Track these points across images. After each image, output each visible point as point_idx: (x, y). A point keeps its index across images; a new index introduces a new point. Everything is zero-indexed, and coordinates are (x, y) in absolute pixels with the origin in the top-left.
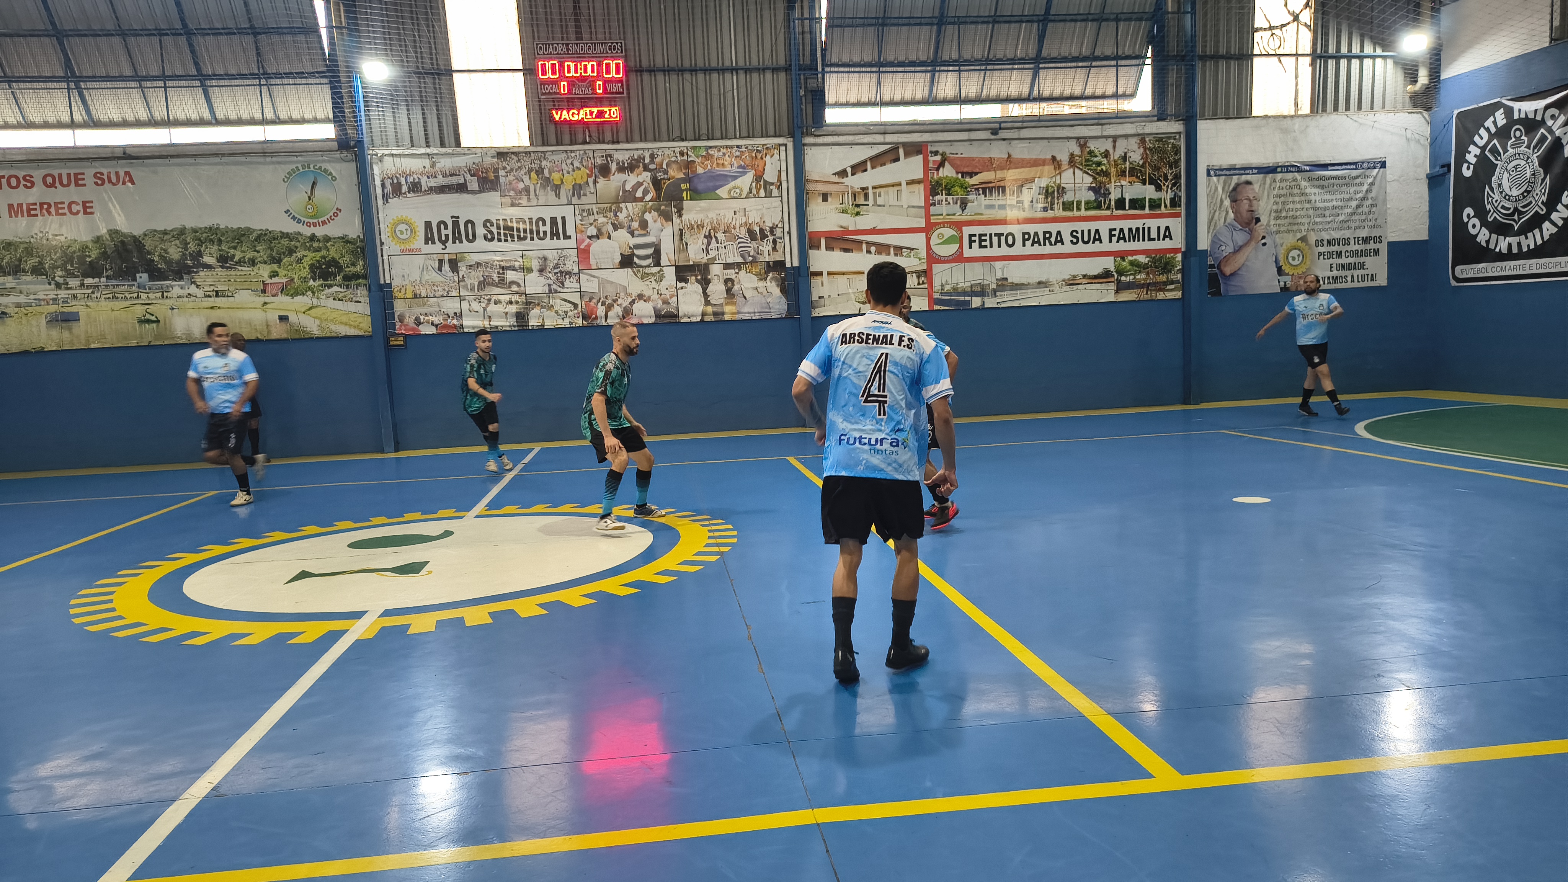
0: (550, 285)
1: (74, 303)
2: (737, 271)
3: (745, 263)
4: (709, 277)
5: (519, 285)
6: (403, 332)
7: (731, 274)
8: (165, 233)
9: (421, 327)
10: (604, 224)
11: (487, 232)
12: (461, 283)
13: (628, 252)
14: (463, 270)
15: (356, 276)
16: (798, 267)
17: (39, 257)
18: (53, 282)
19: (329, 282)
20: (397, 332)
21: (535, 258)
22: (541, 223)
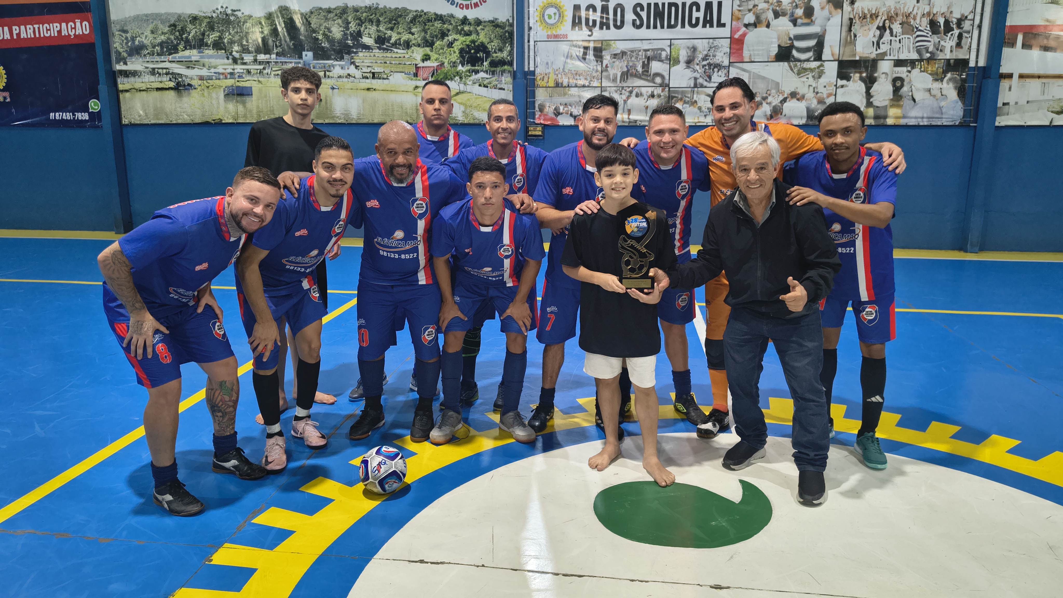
0: (696, 79)
1: (248, 78)
2: (909, 69)
3: (921, 60)
4: (876, 75)
5: (663, 77)
6: (542, 122)
7: (902, 71)
8: (329, 11)
9: (559, 118)
10: (764, 11)
11: (635, 18)
12: (604, 74)
13: (786, 43)
14: (607, 58)
15: (502, 62)
16: (984, 67)
17: (220, 32)
18: (230, 57)
19: (476, 68)
20: (537, 121)
21: (684, 48)
22: (694, 8)
